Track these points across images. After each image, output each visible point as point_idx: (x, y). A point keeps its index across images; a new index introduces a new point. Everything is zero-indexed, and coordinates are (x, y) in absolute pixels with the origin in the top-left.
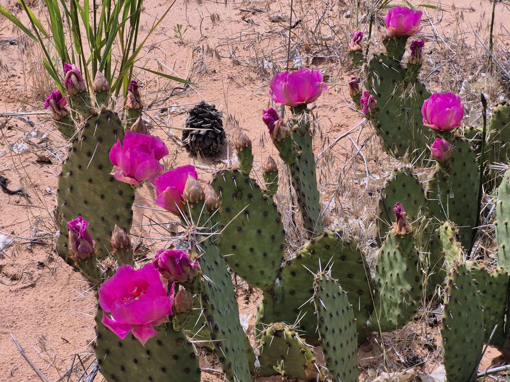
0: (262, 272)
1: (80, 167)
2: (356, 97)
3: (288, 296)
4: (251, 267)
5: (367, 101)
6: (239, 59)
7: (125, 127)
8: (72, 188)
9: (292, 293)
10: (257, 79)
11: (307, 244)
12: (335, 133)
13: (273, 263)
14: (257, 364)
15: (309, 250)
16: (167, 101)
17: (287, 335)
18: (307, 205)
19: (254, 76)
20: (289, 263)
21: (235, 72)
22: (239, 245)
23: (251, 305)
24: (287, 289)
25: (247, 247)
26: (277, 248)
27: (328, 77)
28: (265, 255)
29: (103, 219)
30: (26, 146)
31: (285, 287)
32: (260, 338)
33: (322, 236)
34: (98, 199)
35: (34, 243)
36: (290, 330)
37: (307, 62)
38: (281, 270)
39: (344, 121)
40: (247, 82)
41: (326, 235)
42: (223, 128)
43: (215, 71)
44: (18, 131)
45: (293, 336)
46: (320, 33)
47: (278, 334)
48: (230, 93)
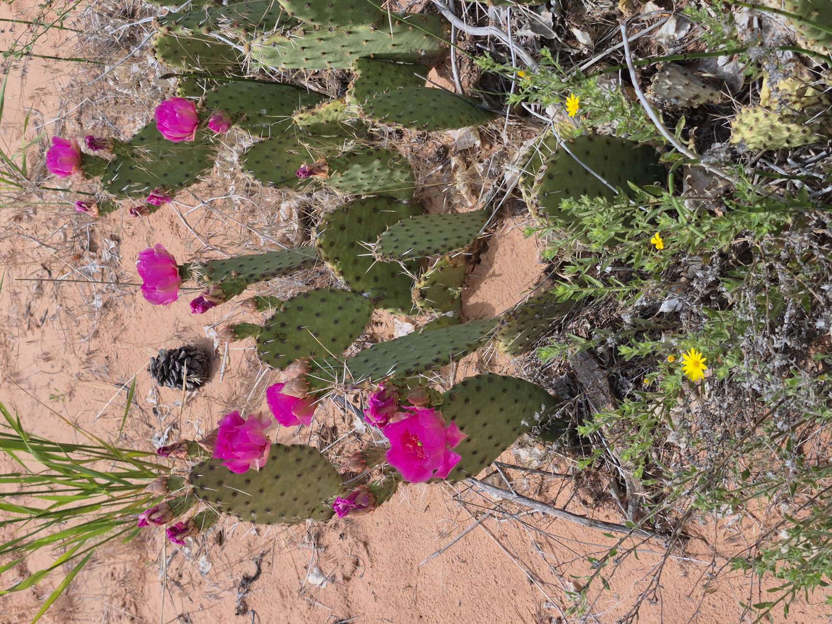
0: (358, 311)
1: (247, 503)
2: (151, 209)
3: (380, 284)
4: (353, 322)
5: (158, 198)
6: (92, 331)
7: (207, 458)
8: (268, 510)
9: (376, 279)
10: (115, 311)
11: (328, 265)
12: (181, 230)
13: (348, 299)
14: (450, 314)
15: (334, 263)
16: (143, 407)
17: (425, 286)
18: (288, 265)
19: (111, 315)
20: (348, 283)
21: (106, 336)
22: (332, 335)
23: (383, 320)
24: (373, 284)
25: (333, 326)
26: (333, 296)
27: (111, 236)
28: (340, 308)
29: (299, 475)
30: (203, 558)
31: (371, 287)
32: (424, 311)
33: (321, 250)
34: (279, 482)
35: (318, 545)
36: (420, 282)
37: (94, 258)
38: (354, 291)
39: (167, 219)
40: (119, 322)
41: (320, 246)
42: (178, 348)
43: (107, 358)
44: (184, 566)
45: (425, 279)
46: (58, 244)
47: (423, 295)
48: (132, 340)
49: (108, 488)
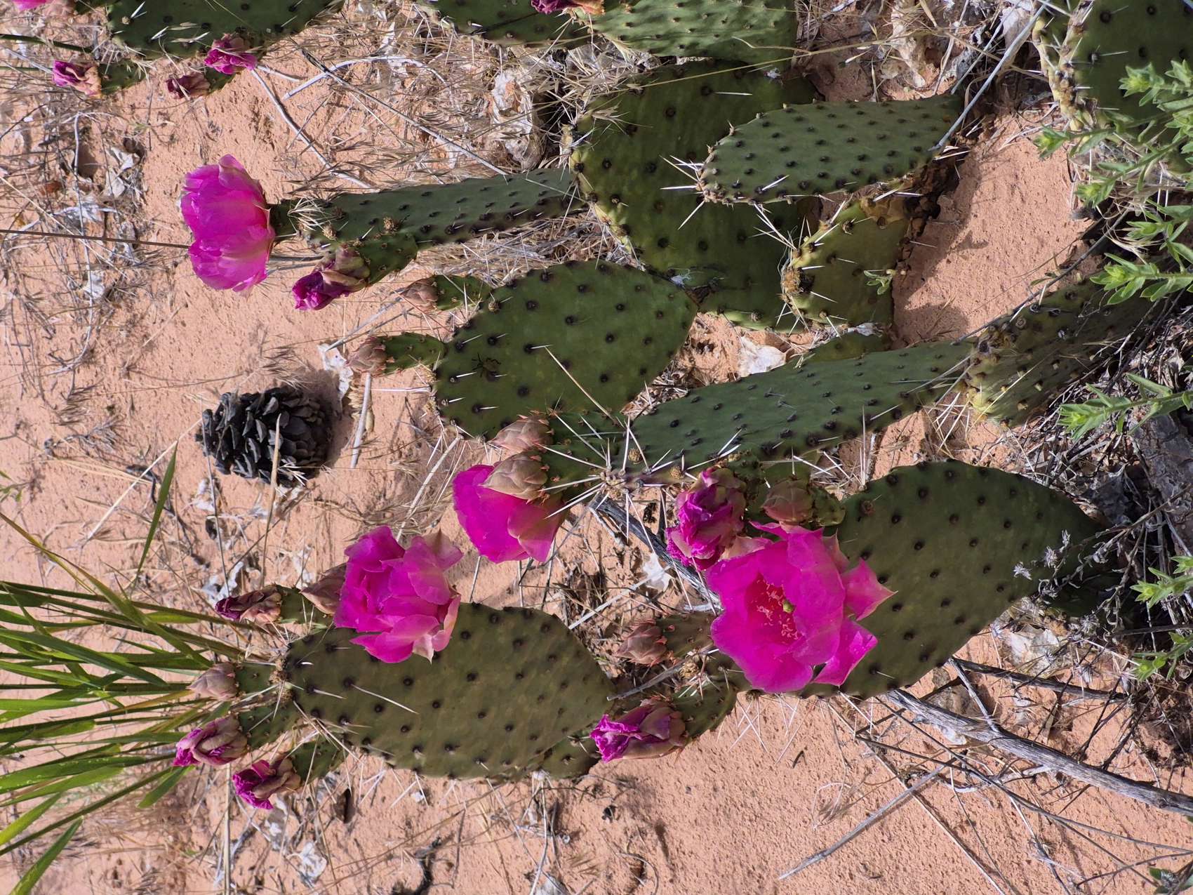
0: (660, 314)
1: (406, 729)
2: (214, 81)
3: (710, 256)
4: (648, 340)
5: (229, 57)
6: (80, 350)
7: (321, 626)
8: (450, 747)
9: (703, 246)
10: (130, 308)
11: (597, 211)
12: (275, 130)
13: (638, 289)
14: (865, 329)
15: (610, 206)
16: (186, 519)
17: (812, 262)
18: (507, 209)
19: (122, 316)
20: (639, 252)
21: (111, 362)
22: (600, 367)
23: (715, 338)
24: (694, 257)
25: (604, 347)
26: (606, 281)
27: (126, 141)
28: (621, 308)
29: (520, 676)
30: (308, 847)
31: (691, 262)
32: (809, 321)
33: (582, 177)
34: (476, 686)
35: (557, 829)
36: (800, 254)
37: (87, 190)
38: (651, 271)
39: (245, 107)
40: (138, 332)
41: (580, 167)
42: (262, 391)
43: (111, 408)
44: (269, 863)
45: (813, 247)
46: (13, 158)
47: (807, 283)
48: (167, 373)
49: (112, 687)
